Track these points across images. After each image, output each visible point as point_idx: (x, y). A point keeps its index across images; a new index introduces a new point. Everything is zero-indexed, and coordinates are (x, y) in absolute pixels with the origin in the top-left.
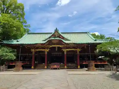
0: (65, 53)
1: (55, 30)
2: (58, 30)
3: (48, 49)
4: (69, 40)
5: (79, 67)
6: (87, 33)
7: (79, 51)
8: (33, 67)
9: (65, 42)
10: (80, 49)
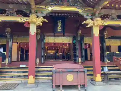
3: (41, 19)
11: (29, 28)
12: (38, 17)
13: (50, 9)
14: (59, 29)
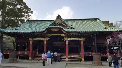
0: (67, 43)
1: (57, 17)
2: (61, 17)
3: (48, 39)
4: (73, 28)
5: (83, 59)
6: (96, 19)
7: (84, 41)
8: (30, 58)
9: (66, 30)
10: (85, 39)
11: (44, 42)
12: (47, 38)
13: (51, 35)
14: (59, 39)
